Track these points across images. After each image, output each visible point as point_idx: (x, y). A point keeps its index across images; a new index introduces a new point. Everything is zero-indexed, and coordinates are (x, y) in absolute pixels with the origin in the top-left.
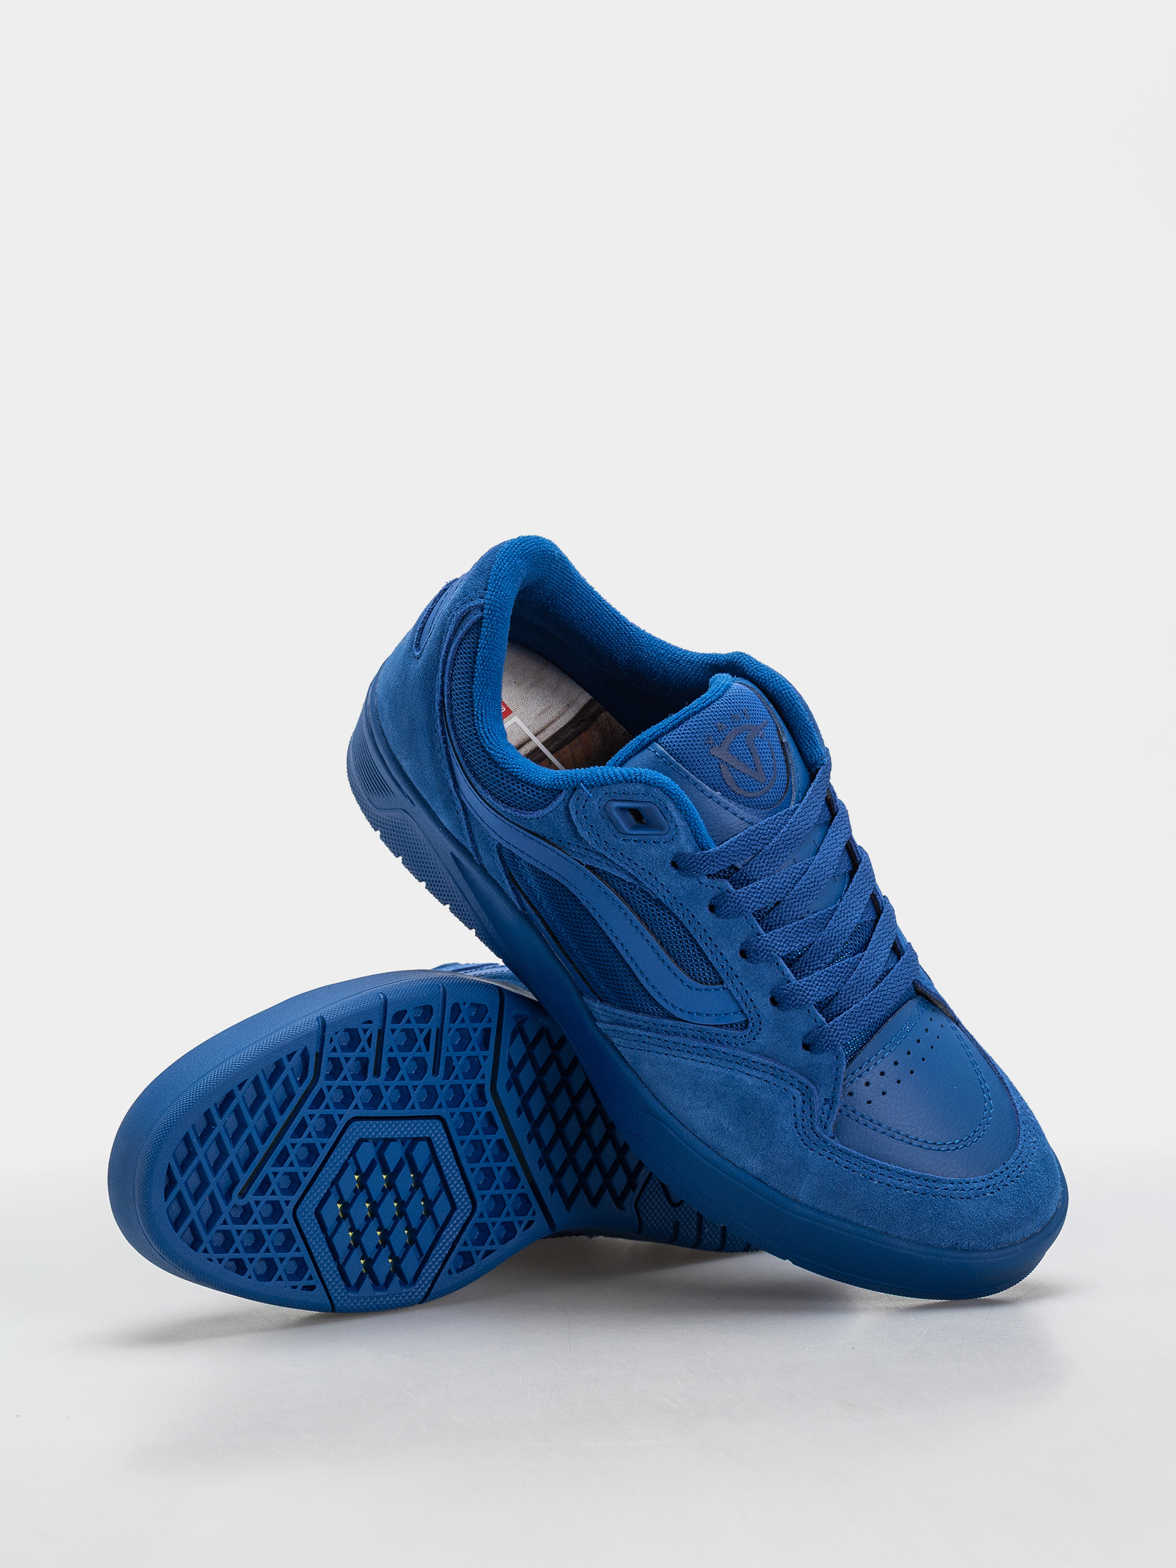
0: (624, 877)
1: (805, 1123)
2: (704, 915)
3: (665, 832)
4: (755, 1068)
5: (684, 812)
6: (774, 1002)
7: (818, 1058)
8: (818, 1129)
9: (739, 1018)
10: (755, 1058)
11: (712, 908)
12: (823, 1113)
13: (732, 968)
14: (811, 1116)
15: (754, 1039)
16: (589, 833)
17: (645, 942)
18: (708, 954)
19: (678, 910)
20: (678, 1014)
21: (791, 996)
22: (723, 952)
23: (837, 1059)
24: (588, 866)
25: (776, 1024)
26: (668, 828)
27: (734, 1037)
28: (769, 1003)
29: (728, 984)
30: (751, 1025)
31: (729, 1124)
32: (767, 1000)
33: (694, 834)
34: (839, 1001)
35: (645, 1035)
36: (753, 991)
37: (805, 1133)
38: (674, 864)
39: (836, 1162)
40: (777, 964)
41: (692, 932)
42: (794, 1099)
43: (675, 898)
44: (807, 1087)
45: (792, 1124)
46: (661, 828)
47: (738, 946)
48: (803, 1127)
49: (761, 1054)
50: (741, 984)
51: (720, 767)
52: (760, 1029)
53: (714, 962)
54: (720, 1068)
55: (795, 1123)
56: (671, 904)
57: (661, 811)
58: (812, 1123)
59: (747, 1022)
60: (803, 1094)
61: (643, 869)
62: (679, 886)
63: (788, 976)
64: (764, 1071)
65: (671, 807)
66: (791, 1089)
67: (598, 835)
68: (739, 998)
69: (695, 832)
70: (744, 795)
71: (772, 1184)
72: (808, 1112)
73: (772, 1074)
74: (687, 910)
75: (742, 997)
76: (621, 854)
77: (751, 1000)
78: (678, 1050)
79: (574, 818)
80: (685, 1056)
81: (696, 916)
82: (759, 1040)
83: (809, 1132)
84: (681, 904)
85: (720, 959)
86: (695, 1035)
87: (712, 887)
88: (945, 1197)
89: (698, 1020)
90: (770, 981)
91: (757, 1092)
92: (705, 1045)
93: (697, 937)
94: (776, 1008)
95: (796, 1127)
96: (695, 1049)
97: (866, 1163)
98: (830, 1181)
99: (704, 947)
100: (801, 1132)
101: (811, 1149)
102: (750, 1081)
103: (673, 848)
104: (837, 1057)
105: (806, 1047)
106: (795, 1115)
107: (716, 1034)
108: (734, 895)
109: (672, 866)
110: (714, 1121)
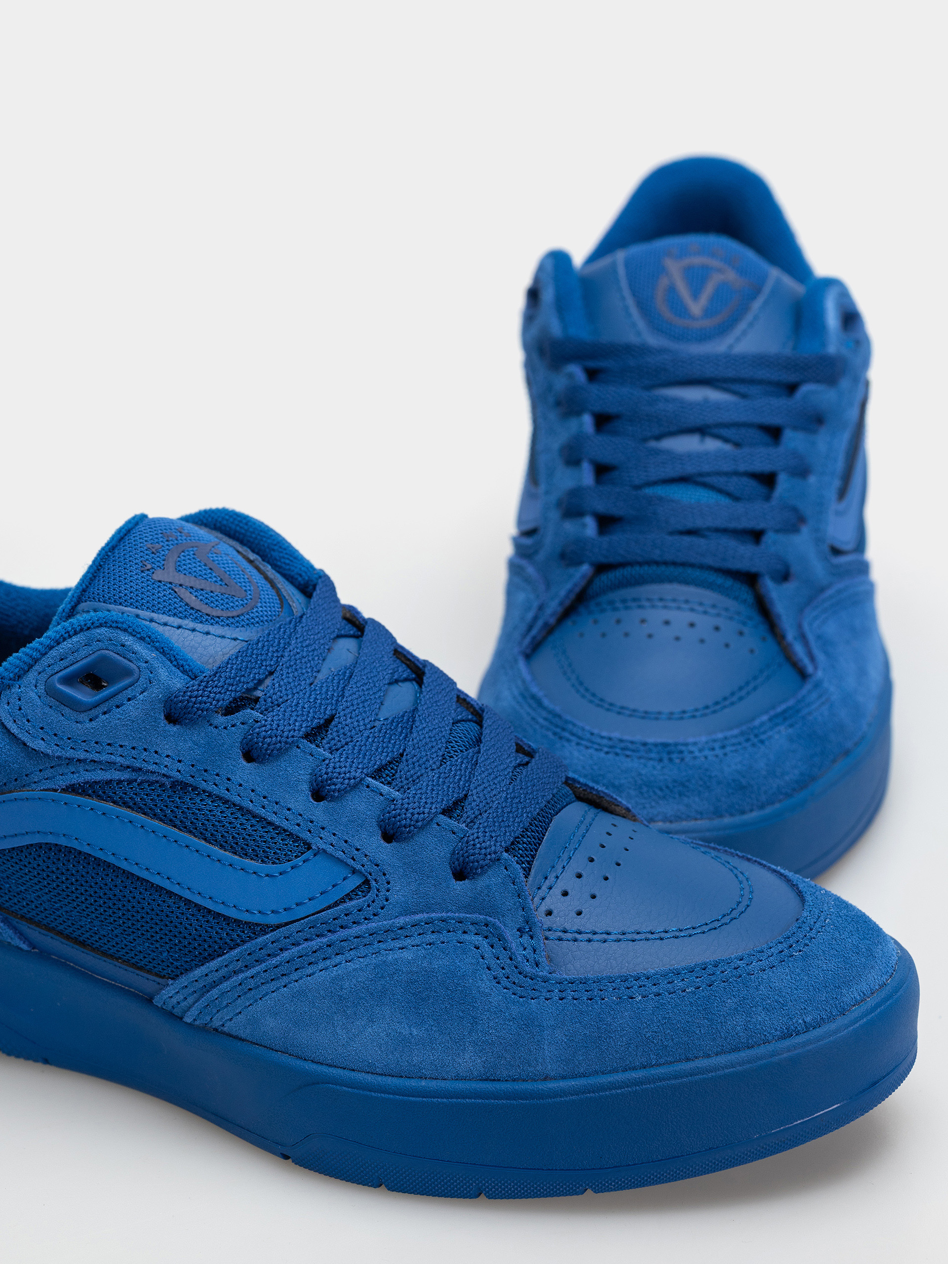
0: (116, 775)
1: (507, 971)
2: (245, 772)
3: (136, 676)
4: (407, 936)
5: (147, 639)
6: (388, 837)
7: (482, 882)
8: (528, 968)
9: (356, 881)
10: (401, 921)
11: (249, 757)
12: (525, 949)
13: (312, 822)
14: (511, 959)
15: (387, 900)
16: (43, 739)
17: (186, 850)
18: (273, 818)
19: (205, 781)
20: (273, 920)
21: (405, 814)
22: (289, 806)
23: (507, 870)
24: (65, 791)
25: (405, 864)
26: (137, 669)
27: (359, 911)
28: (382, 842)
29: (316, 843)
30: (373, 883)
31: (410, 1027)
32: (377, 840)
33: (175, 663)
34: (474, 804)
35: (246, 978)
36: (353, 836)
37: (514, 983)
38: (171, 719)
39: (574, 999)
40: (368, 787)
41: (237, 799)
42: (478, 948)
43: (193, 766)
44: (486, 925)
45: (490, 981)
46: (128, 673)
47: (305, 787)
48: (508, 978)
49: (407, 912)
50: (334, 834)
51: (175, 592)
52: (388, 883)
53: (285, 824)
54: (362, 960)
55: (495, 978)
56: (193, 777)
57: (118, 654)
58: (516, 967)
59: (367, 882)
60: (486, 937)
61: (133, 748)
62: (190, 744)
63: (389, 794)
64: (420, 935)
65: (128, 640)
66: (466, 937)
67: (55, 735)
68: (340, 854)
69: (176, 660)
70: (224, 615)
71: (505, 1074)
72: (504, 955)
73: (433, 932)
74: (217, 775)
75: (344, 852)
76: (97, 743)
77: (358, 850)
78: (296, 970)
79: (14, 729)
80: (310, 970)
81: (233, 777)
82: (394, 897)
83: (517, 978)
84: (206, 771)
85: (291, 817)
86: (308, 936)
87: (233, 726)
88: (740, 976)
89: (301, 912)
90: (369, 813)
91: (425, 965)
92: (325, 940)
93: (246, 804)
94: (394, 844)
95: (498, 983)
96: (318, 954)
97: (613, 982)
98: (578, 1025)
99: (262, 812)
100: (509, 985)
101: (532, 999)
102: (407, 955)
103: (156, 692)
104: (506, 868)
105: (460, 875)
106: (489, 969)
107: (334, 919)
108: (266, 721)
109: (170, 722)
110: (388, 1035)
